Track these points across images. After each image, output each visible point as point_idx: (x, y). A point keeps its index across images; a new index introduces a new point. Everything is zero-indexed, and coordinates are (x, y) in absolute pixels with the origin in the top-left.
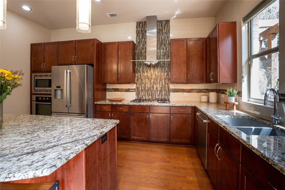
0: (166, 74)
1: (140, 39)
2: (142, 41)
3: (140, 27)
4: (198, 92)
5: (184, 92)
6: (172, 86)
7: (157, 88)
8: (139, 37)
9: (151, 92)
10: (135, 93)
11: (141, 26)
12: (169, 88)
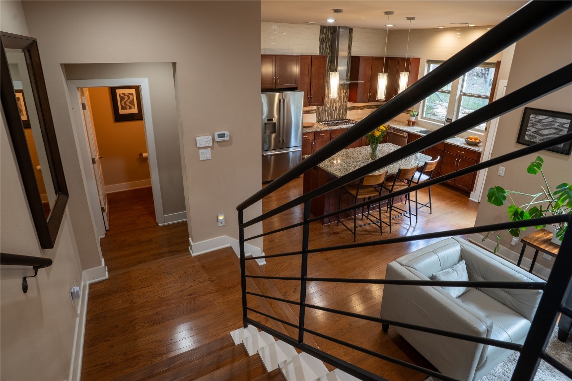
0: (345, 91)
1: (323, 49)
2: (325, 51)
3: (323, 33)
4: (369, 108)
5: (358, 109)
6: (349, 104)
7: (336, 107)
8: (323, 46)
9: (331, 112)
10: (315, 114)
11: (325, 32)
12: (346, 106)
